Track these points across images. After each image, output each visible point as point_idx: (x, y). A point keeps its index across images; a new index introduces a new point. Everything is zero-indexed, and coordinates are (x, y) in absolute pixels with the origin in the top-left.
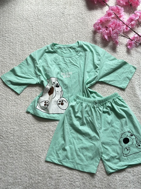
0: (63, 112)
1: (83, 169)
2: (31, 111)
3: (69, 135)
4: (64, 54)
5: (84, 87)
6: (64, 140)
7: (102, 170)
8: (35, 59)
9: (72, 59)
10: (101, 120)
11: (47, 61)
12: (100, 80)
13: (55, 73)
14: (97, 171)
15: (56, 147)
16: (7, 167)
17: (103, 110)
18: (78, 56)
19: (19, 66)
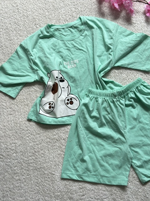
0: (74, 112)
1: (110, 182)
2: (34, 118)
3: (86, 142)
4: (64, 37)
5: (96, 77)
6: (81, 148)
7: (135, 180)
8: (27, 49)
9: (75, 42)
10: (124, 116)
11: (43, 49)
12: (117, 65)
13: (56, 64)
14: (129, 181)
15: (72, 159)
16: (14, 193)
17: (125, 104)
18: (83, 37)
19: (8, 61)
